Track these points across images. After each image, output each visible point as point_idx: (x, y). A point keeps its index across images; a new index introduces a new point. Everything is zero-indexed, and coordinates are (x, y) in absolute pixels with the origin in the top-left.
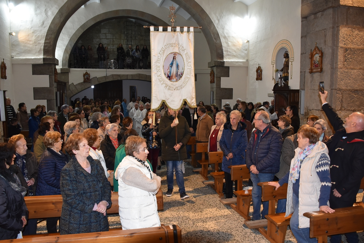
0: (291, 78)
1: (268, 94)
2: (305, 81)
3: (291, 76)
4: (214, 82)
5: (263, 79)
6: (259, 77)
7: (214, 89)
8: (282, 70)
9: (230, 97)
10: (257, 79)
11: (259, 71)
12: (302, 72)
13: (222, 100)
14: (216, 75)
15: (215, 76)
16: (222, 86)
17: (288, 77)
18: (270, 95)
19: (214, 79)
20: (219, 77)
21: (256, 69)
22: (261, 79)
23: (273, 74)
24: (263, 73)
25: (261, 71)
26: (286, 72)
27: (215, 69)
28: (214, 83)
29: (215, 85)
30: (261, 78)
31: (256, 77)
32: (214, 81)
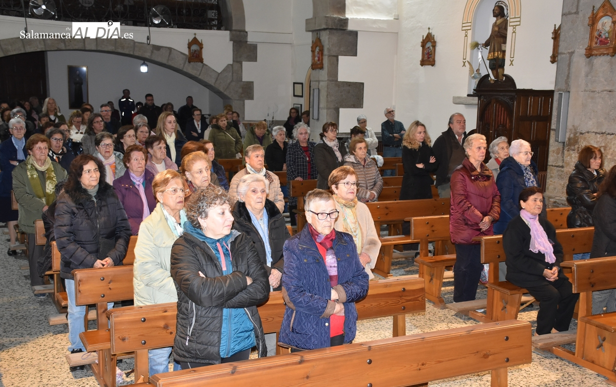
0: (511, 64)
1: (454, 98)
2: (569, 73)
3: (512, 59)
4: (322, 68)
5: (437, 63)
6: (428, 59)
7: (321, 83)
8: (487, 44)
9: (357, 102)
10: (423, 63)
11: (429, 45)
12: (564, 54)
13: (340, 109)
14: (329, 50)
15: (326, 52)
16: (342, 77)
17: (503, 60)
18: (458, 101)
19: (321, 59)
20: (334, 56)
21: (421, 41)
22: (433, 64)
23: (465, 53)
24: (439, 48)
25: (434, 44)
26: (496, 49)
27: (325, 37)
28: (321, 71)
29: (323, 74)
30: (434, 61)
31: (420, 58)
32: (322, 64)
